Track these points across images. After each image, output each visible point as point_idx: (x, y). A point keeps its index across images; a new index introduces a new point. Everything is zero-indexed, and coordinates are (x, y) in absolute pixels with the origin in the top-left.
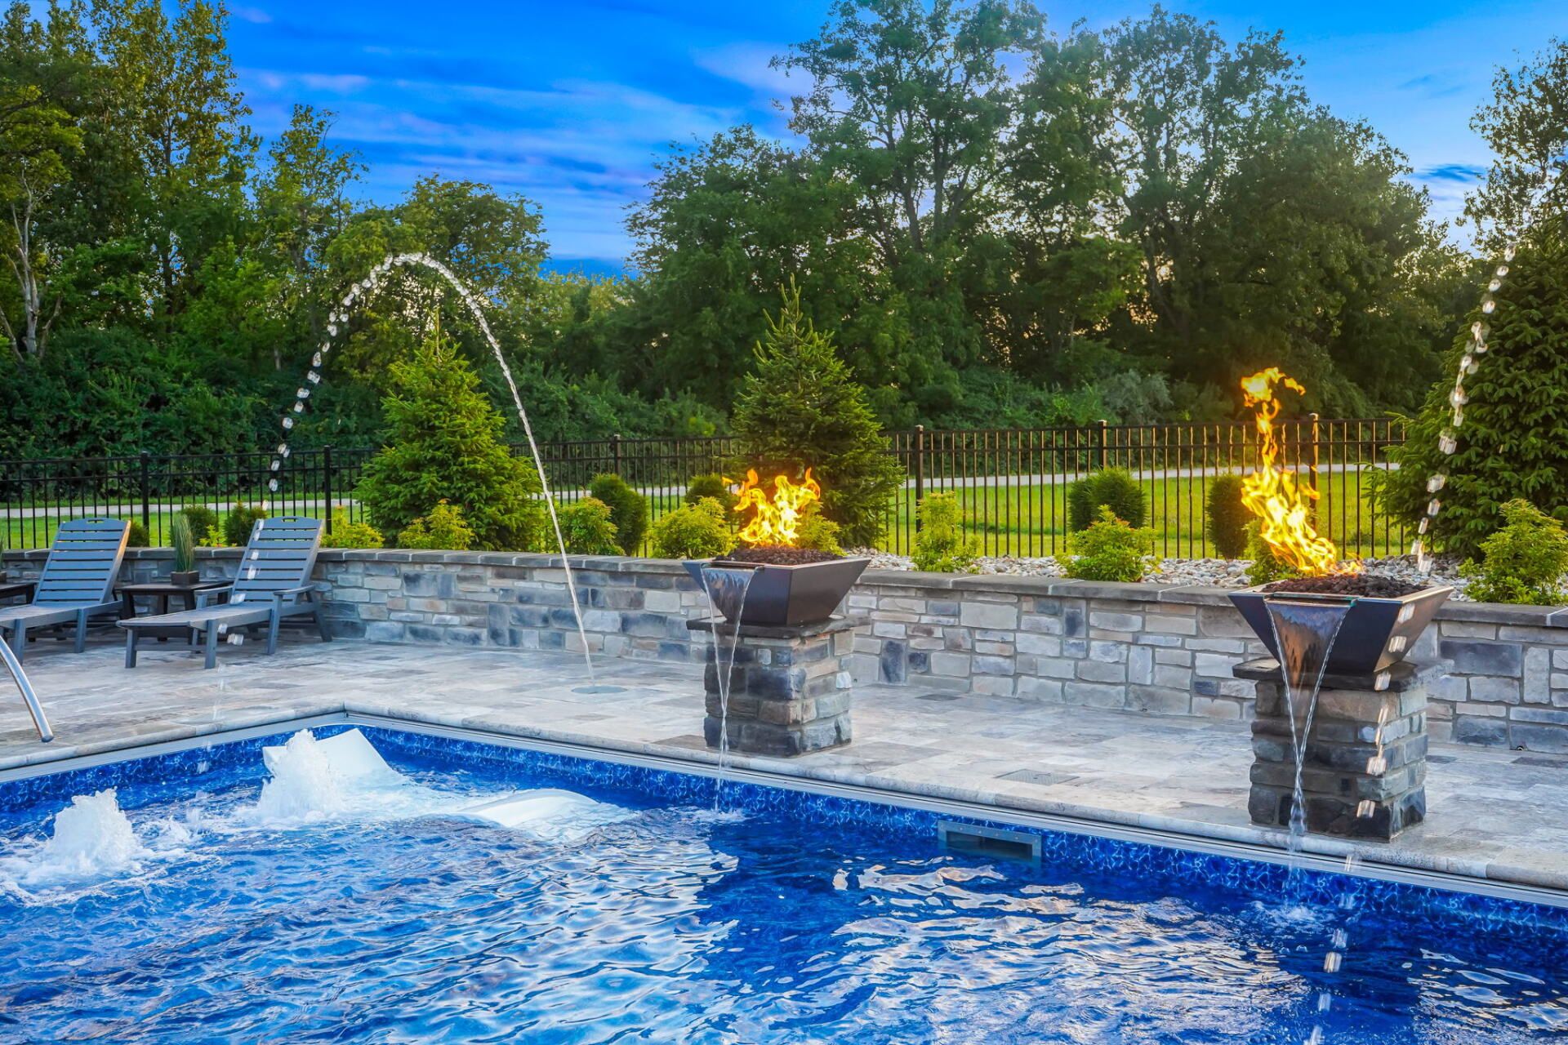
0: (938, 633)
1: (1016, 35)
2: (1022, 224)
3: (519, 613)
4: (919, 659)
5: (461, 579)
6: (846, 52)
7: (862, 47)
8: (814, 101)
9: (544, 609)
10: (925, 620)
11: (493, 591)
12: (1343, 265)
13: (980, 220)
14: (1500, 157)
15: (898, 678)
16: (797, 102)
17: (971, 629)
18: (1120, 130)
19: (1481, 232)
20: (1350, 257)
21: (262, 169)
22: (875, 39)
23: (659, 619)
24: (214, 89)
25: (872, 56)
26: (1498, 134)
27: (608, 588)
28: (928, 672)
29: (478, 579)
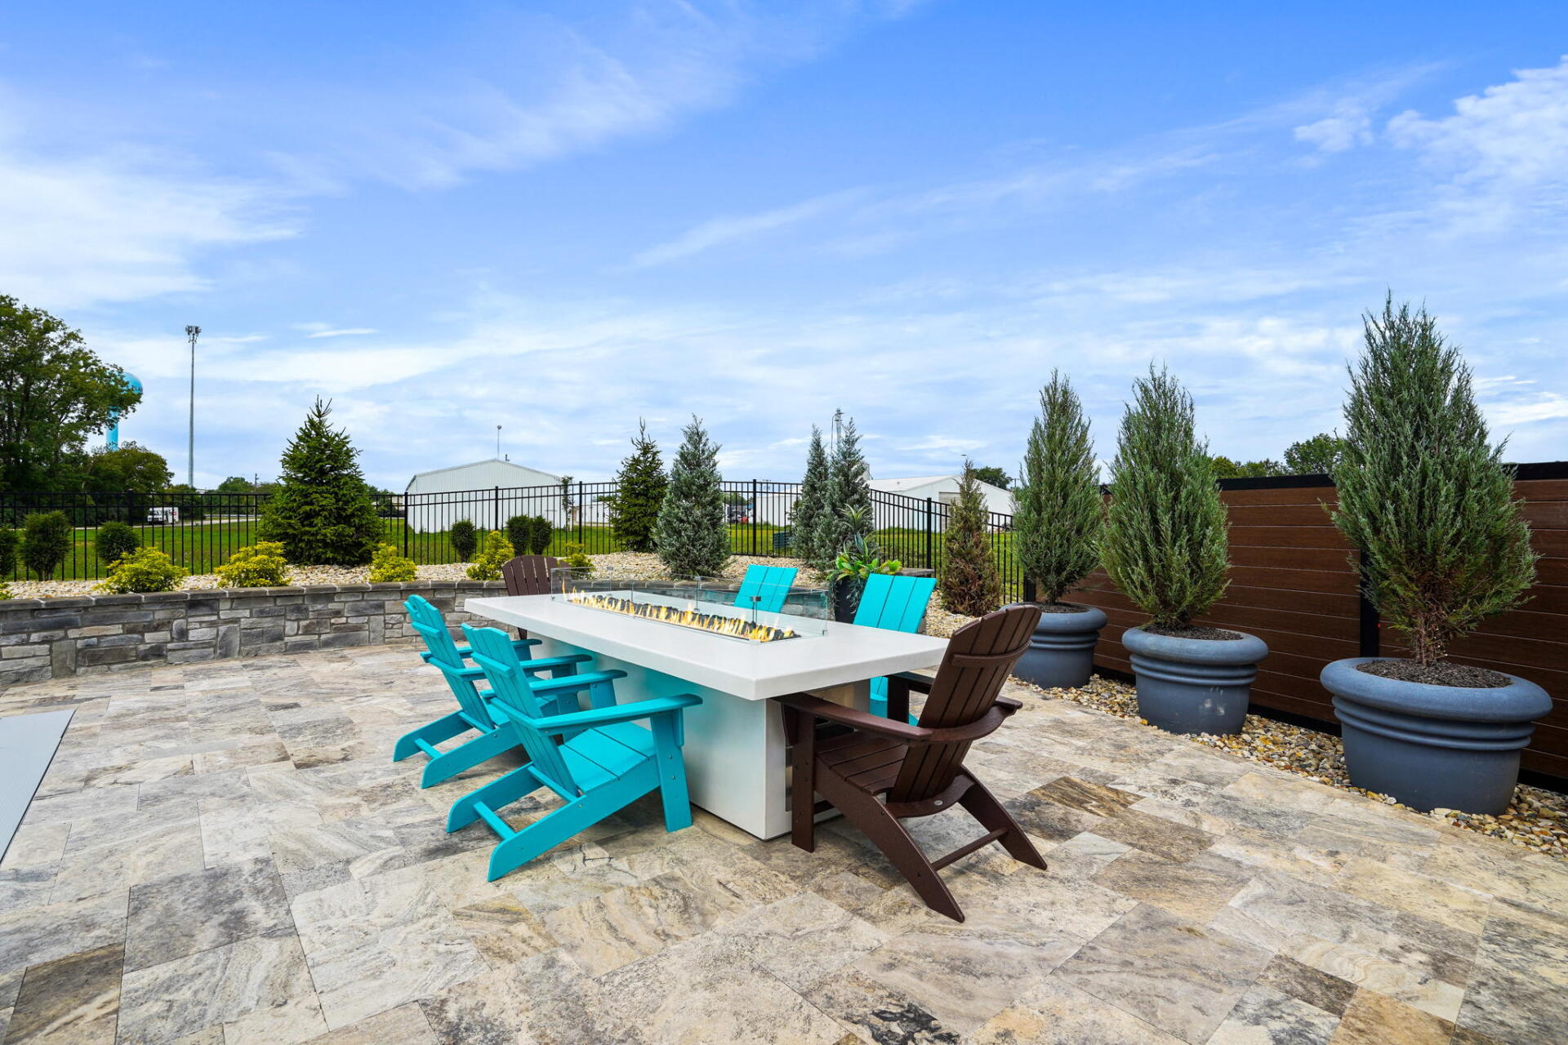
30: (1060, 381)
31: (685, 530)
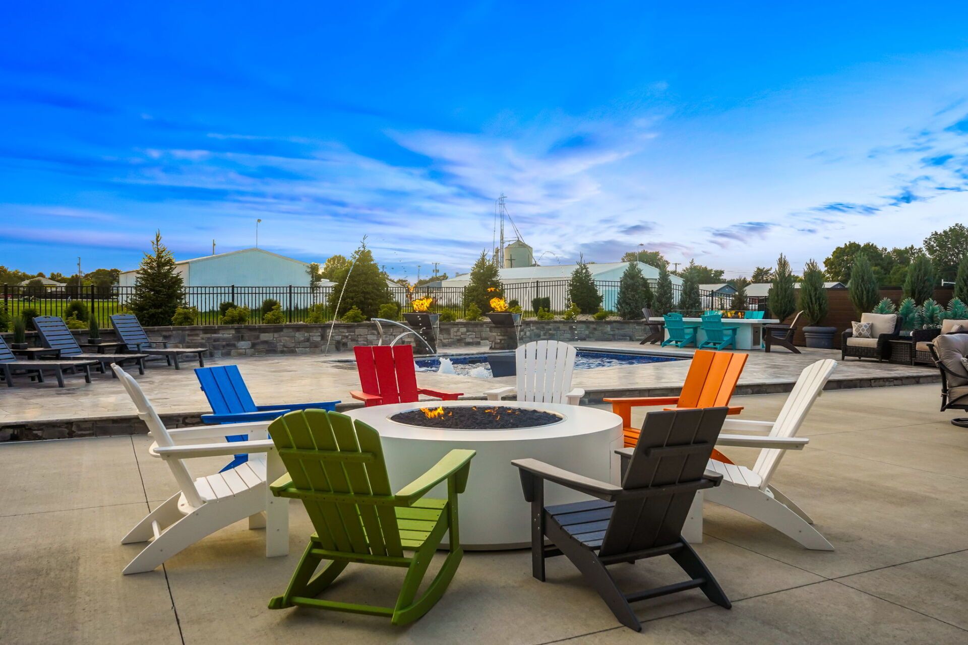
0: (350, 337)
3: (212, 345)
4: (345, 344)
5: (189, 335)
9: (224, 343)
10: (347, 334)
11: (203, 339)
15: (340, 350)
17: (358, 335)
23: (266, 342)
27: (247, 334)
28: (347, 347)
29: (197, 335)
30: (783, 257)
31: (632, 303)
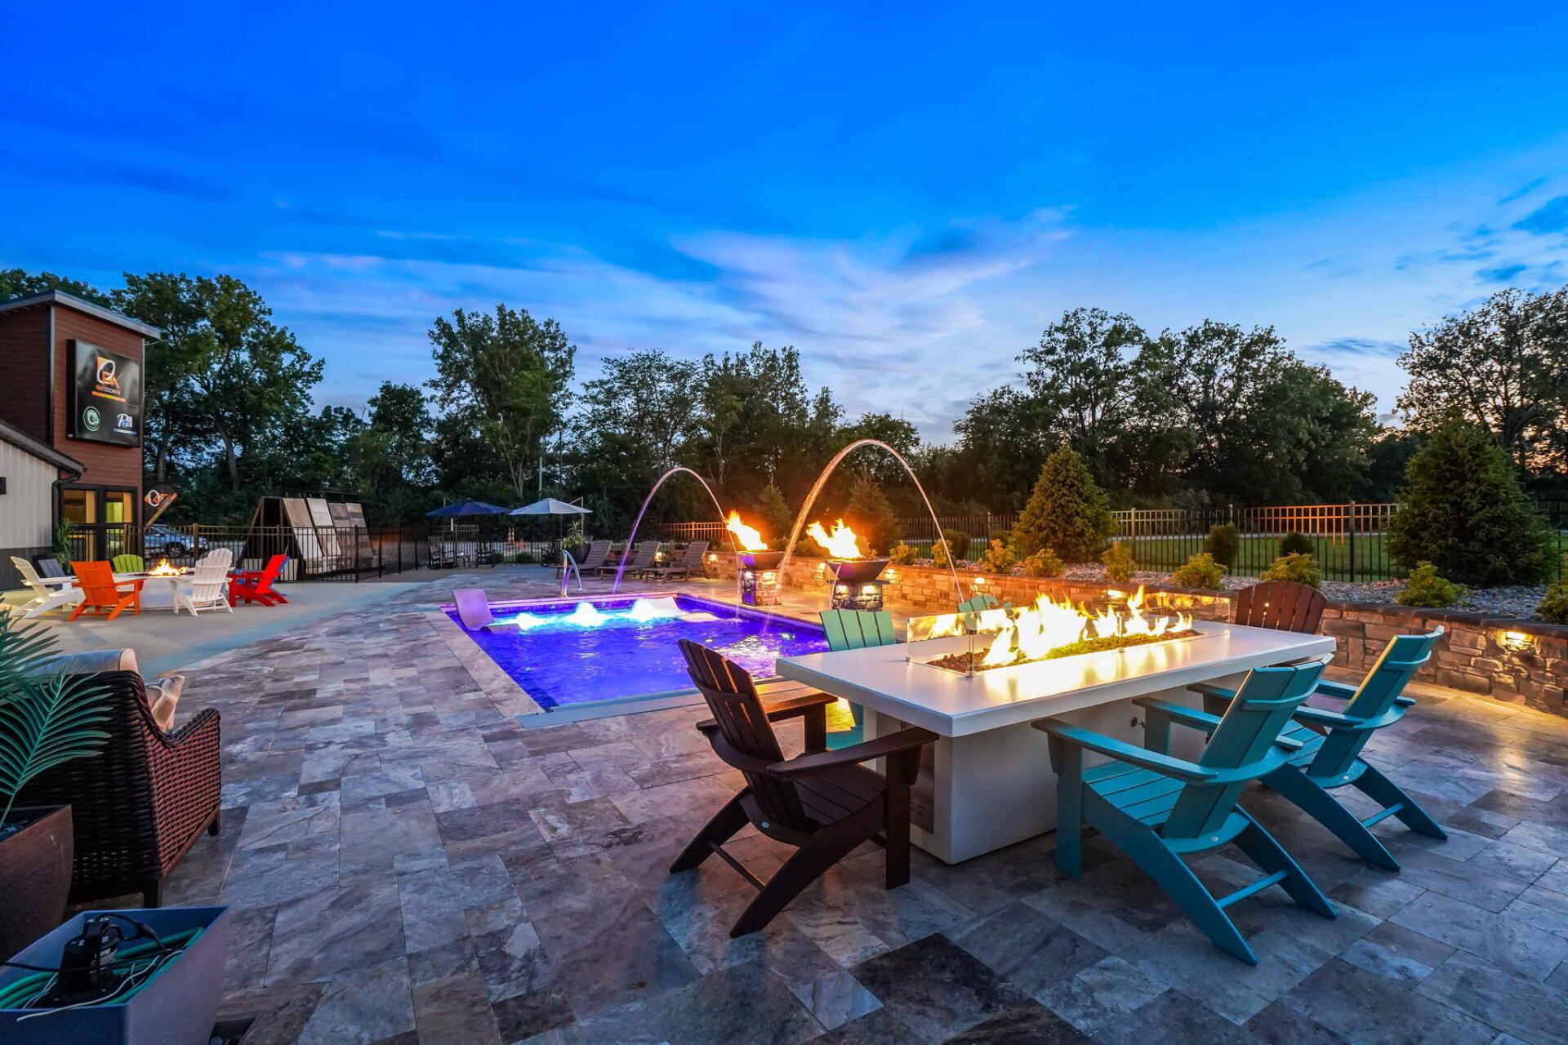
1: (1129, 339)
2: (1143, 423)
6: (1051, 351)
7: (1059, 350)
8: (1037, 374)
12: (1306, 437)
13: (1123, 421)
14: (1414, 378)
16: (1029, 374)
18: (1191, 377)
19: (1409, 416)
20: (1310, 433)
21: (812, 413)
22: (1064, 345)
24: (795, 384)
25: (1063, 353)
26: (1414, 366)
